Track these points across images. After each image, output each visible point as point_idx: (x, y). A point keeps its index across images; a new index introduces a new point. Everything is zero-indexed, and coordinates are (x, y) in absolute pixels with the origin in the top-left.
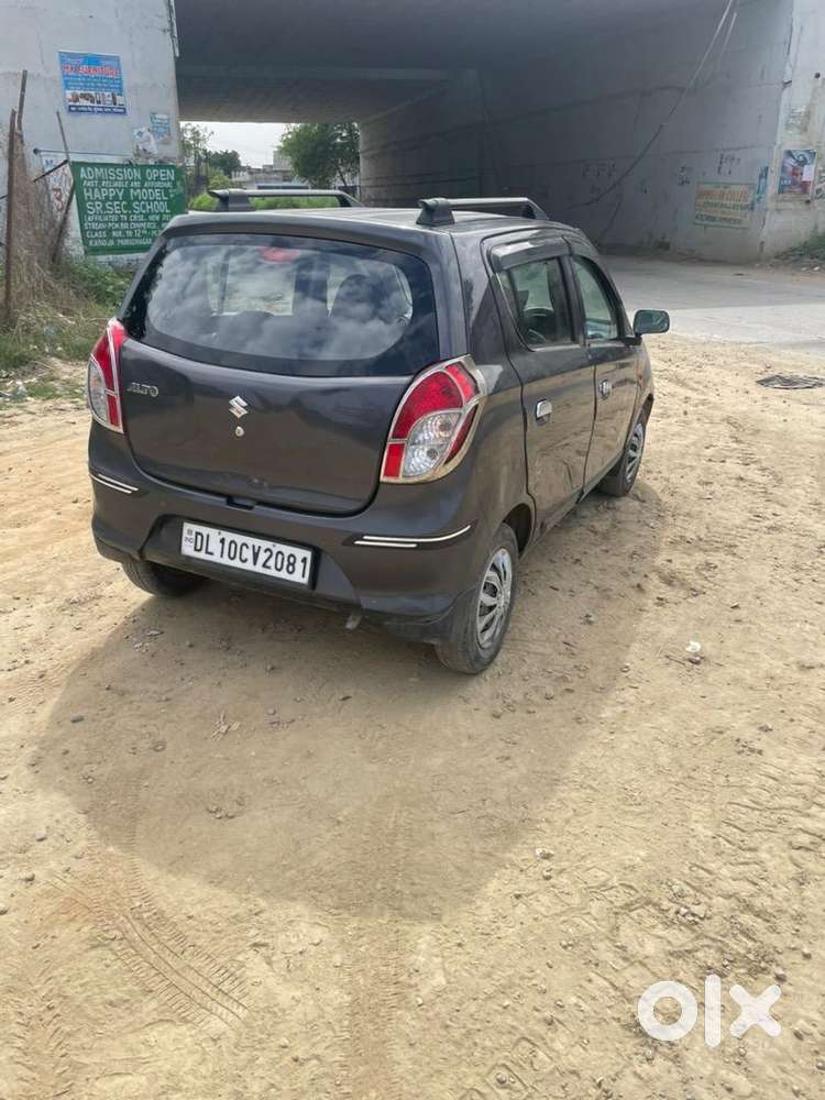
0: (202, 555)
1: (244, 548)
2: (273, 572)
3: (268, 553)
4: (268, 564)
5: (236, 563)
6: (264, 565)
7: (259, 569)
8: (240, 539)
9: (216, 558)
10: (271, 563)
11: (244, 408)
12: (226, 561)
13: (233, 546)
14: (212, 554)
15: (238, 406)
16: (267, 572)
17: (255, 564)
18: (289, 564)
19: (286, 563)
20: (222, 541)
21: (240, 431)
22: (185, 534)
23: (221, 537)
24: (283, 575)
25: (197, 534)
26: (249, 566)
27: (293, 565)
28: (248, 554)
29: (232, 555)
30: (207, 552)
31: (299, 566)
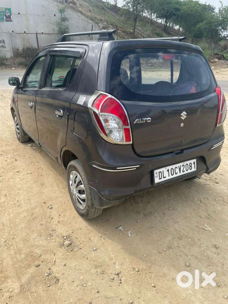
0: (163, 180)
1: (176, 169)
2: (186, 172)
3: (183, 166)
4: (184, 170)
5: (175, 176)
6: (183, 171)
7: (182, 173)
8: (173, 167)
9: (168, 178)
10: (185, 169)
11: (186, 115)
12: (171, 177)
13: (172, 170)
14: (165, 177)
15: (184, 115)
16: (184, 173)
17: (180, 172)
18: (190, 166)
19: (189, 167)
20: (168, 170)
21: (182, 125)
22: (155, 175)
23: (167, 169)
24: (189, 171)
25: (159, 172)
26: (179, 174)
27: (191, 166)
28: (177, 170)
29: (172, 174)
30: (164, 178)
31: (193, 165)
